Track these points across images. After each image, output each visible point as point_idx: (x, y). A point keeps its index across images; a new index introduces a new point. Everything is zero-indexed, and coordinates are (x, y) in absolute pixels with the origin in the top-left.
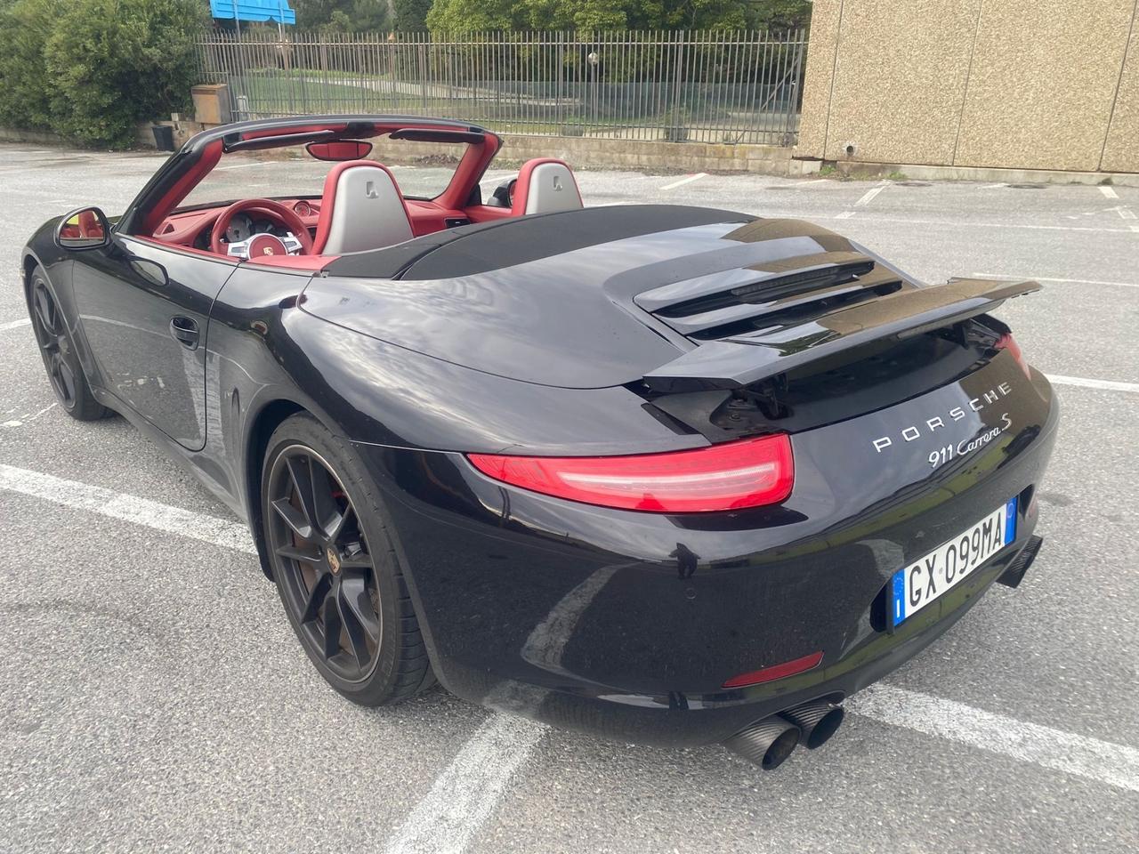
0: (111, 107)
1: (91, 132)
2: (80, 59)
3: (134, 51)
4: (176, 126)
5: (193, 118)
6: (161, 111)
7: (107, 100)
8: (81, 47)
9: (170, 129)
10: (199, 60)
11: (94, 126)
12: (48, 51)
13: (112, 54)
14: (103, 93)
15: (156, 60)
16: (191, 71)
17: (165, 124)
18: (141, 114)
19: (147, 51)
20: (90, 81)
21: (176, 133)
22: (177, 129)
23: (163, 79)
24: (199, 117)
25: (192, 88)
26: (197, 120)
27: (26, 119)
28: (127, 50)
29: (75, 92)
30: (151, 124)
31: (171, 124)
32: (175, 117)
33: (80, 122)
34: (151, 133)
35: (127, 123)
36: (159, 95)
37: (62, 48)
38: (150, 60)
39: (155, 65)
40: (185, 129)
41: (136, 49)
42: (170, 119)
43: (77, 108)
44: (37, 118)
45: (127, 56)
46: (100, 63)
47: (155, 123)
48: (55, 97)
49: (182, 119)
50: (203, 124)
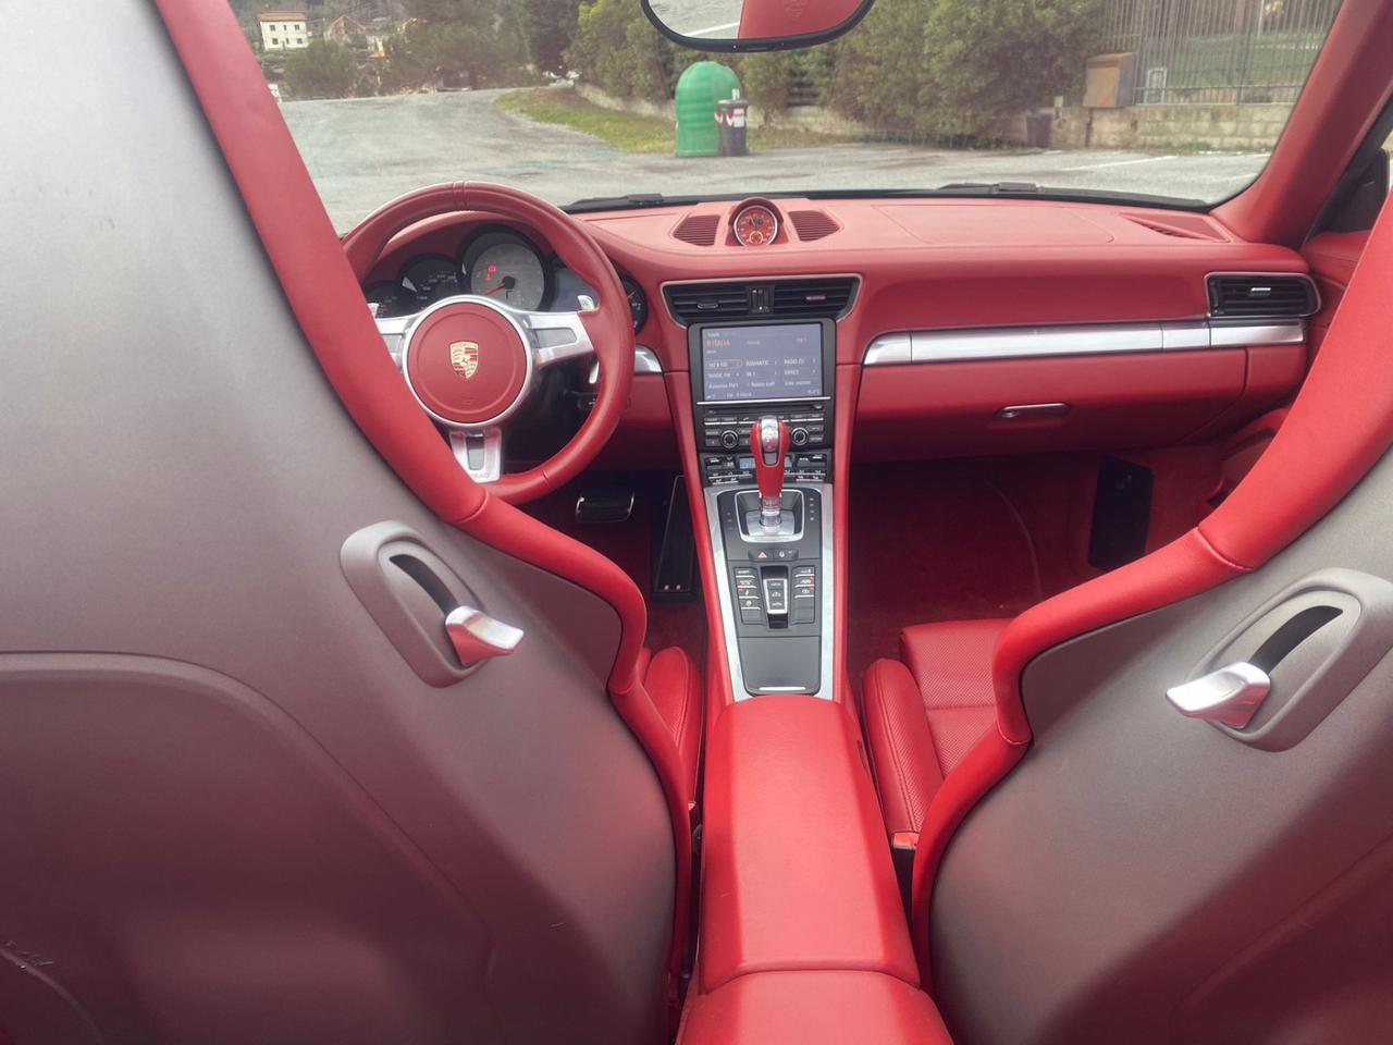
0: (984, 92)
1: (953, 125)
2: (961, 34)
3: (1024, 15)
4: (1057, 113)
5: (1081, 101)
6: (1043, 95)
7: (979, 83)
8: (964, 18)
9: (1048, 119)
10: (1108, 20)
11: (958, 117)
12: (928, 27)
13: (998, 22)
14: (978, 74)
15: (1048, 24)
16: (1093, 36)
17: (1045, 111)
18: (1018, 101)
19: (1038, 14)
20: (966, 60)
21: (1055, 123)
22: (1058, 117)
23: (1053, 51)
24: (1088, 101)
25: (1089, 60)
26: (1085, 104)
27: (893, 113)
28: (1015, 14)
29: (944, 76)
30: (1028, 113)
31: (1051, 111)
32: (1059, 101)
33: (945, 114)
34: (1024, 126)
35: (997, 113)
36: (1045, 73)
37: (945, 22)
38: (1040, 25)
39: (1046, 32)
40: (1068, 117)
41: (1028, 13)
42: (1051, 104)
43: (944, 95)
44: (902, 110)
45: (1014, 22)
46: (983, 34)
47: (1033, 111)
48: (926, 83)
49: (1067, 104)
50: (1092, 110)
